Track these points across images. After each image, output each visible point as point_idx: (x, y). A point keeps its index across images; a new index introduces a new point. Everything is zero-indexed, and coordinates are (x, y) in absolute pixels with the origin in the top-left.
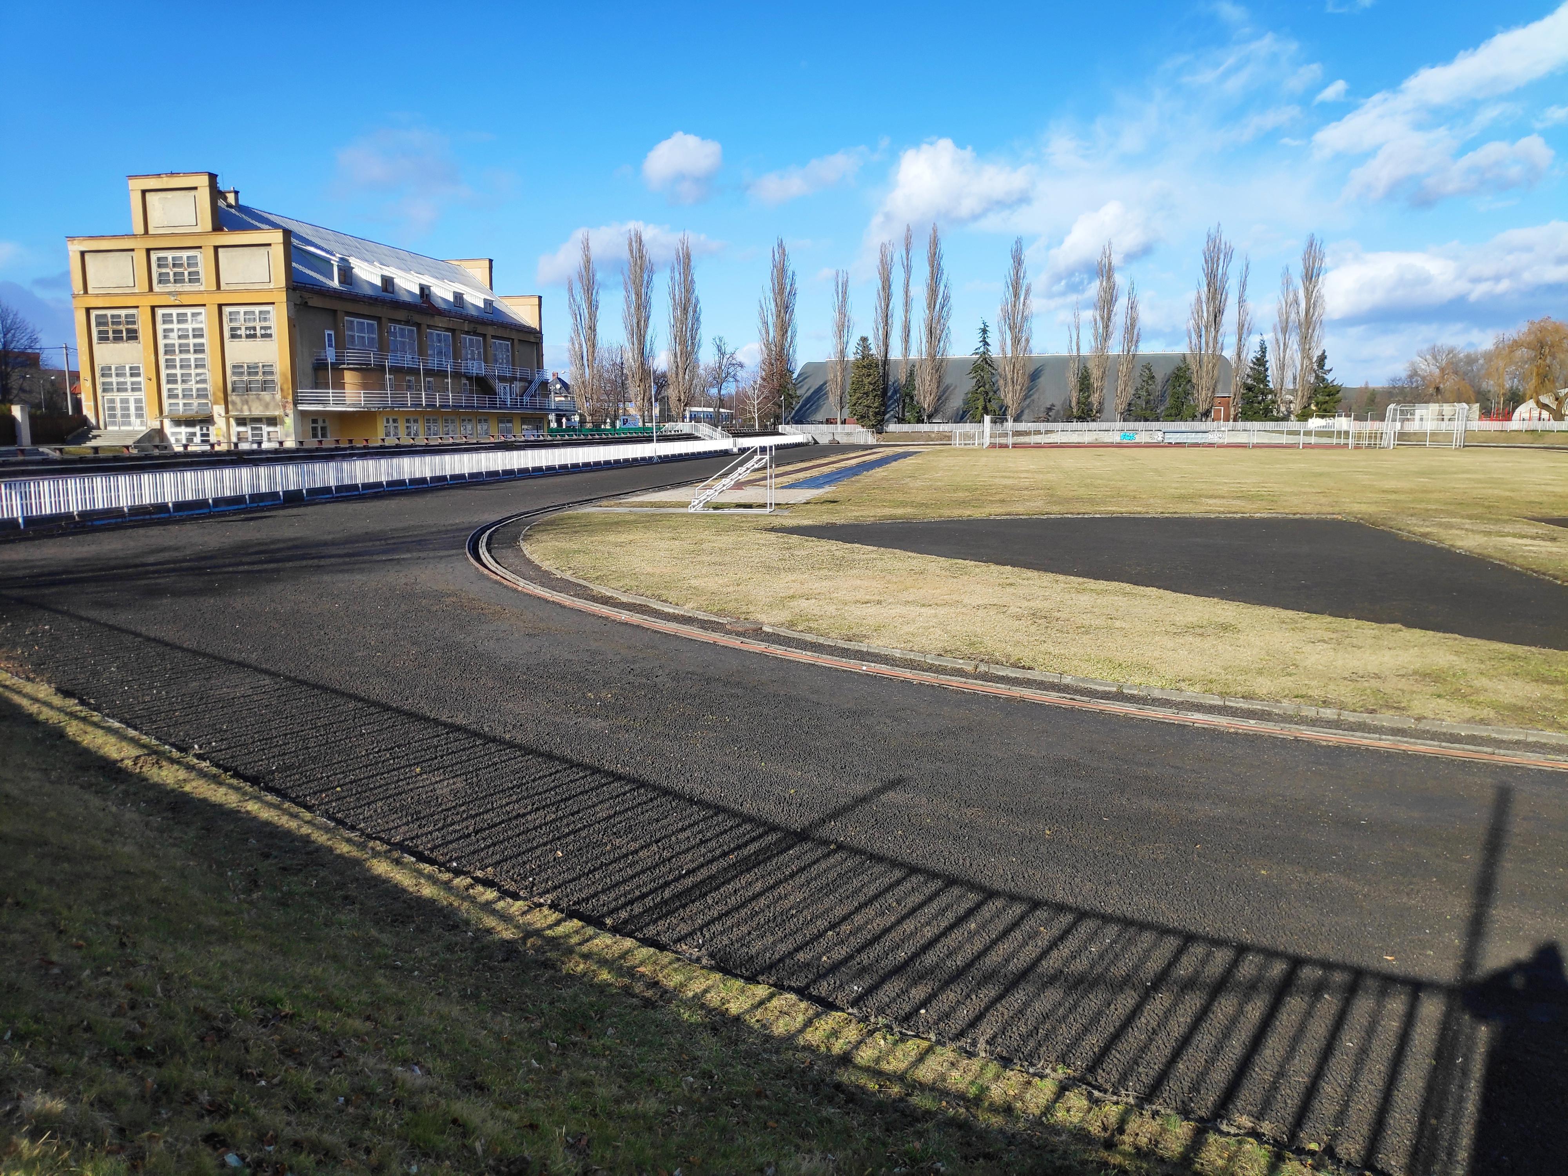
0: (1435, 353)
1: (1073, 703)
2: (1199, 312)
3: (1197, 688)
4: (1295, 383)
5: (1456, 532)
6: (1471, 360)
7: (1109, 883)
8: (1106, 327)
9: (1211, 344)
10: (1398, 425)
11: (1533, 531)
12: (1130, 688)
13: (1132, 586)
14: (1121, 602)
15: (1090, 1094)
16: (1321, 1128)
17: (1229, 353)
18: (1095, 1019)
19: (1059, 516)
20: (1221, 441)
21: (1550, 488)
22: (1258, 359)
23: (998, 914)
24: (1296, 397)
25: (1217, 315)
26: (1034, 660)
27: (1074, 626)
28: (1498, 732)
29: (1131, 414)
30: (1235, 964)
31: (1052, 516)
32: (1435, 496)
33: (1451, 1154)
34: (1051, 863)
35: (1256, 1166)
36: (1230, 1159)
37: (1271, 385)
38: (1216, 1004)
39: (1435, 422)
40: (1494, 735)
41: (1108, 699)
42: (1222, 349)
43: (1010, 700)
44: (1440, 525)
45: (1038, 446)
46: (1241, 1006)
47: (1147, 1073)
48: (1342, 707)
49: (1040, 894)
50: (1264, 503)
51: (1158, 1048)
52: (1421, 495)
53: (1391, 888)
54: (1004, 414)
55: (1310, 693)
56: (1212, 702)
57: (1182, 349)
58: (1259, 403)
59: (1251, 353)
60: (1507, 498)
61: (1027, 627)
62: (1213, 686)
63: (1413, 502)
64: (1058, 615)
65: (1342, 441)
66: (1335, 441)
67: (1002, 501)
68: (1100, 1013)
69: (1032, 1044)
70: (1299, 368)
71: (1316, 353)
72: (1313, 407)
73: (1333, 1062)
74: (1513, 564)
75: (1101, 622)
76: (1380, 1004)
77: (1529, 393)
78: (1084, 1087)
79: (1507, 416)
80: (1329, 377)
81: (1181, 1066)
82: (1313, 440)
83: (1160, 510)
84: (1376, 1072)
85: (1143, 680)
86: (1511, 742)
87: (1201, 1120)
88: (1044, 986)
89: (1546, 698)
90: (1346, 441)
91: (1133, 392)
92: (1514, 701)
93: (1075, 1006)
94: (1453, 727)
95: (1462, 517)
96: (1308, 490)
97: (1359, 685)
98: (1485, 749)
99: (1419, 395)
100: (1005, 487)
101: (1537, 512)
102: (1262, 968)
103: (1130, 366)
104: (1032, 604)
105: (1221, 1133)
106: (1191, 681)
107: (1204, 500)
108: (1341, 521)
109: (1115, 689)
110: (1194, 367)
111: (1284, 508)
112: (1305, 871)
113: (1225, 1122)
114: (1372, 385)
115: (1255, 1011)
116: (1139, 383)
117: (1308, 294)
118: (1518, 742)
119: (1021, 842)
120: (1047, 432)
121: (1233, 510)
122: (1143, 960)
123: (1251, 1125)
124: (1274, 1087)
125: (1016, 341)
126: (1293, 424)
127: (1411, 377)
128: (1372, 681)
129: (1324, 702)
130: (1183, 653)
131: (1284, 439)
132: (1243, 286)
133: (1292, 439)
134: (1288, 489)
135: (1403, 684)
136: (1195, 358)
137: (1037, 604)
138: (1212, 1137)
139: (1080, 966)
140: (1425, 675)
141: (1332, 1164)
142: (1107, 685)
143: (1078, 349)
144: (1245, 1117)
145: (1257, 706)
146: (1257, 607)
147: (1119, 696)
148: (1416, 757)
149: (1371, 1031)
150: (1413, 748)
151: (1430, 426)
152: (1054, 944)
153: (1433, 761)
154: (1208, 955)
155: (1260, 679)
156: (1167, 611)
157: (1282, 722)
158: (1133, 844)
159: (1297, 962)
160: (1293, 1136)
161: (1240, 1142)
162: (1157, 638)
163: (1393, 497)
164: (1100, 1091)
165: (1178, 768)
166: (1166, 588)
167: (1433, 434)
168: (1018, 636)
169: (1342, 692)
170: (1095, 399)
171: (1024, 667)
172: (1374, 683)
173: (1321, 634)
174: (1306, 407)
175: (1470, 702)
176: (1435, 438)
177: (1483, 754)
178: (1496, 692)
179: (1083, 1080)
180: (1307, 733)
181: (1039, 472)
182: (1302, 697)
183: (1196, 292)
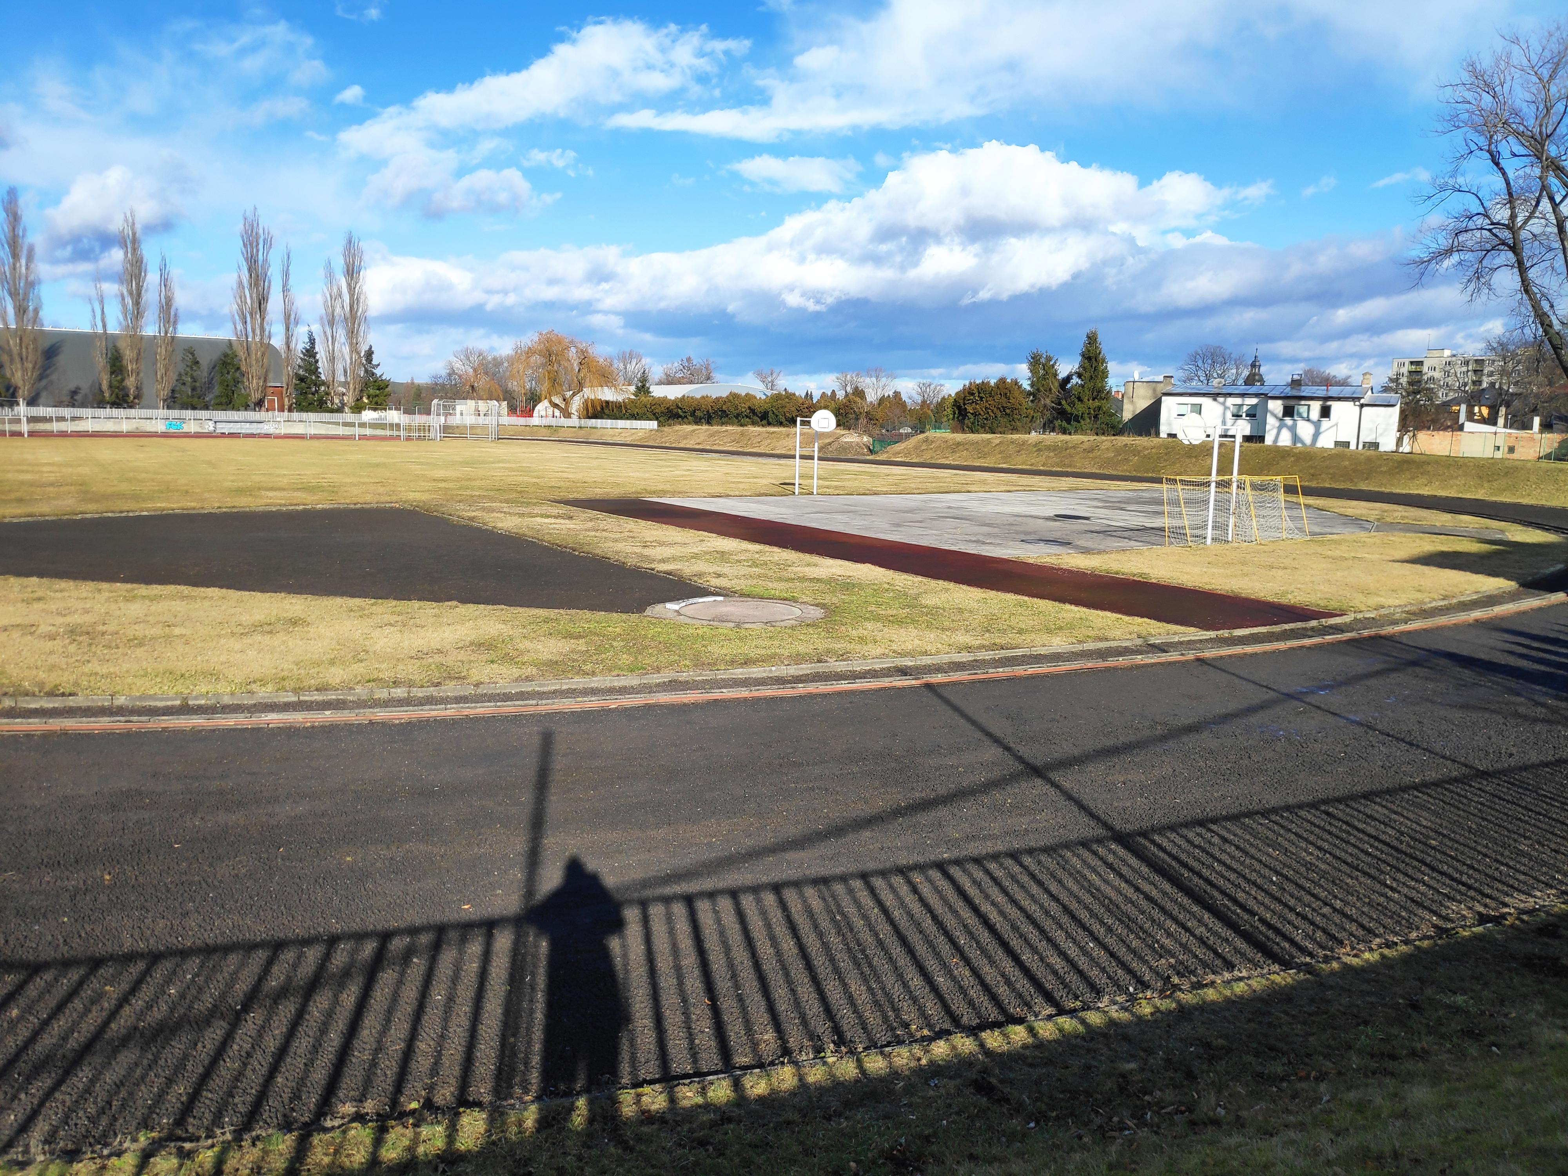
0: (467, 355)
1: (129, 725)
2: (242, 297)
3: (270, 688)
4: (345, 375)
5: (499, 515)
6: (497, 362)
7: (186, 914)
8: (137, 303)
9: (258, 332)
10: (443, 418)
11: (555, 511)
12: (196, 698)
13: (190, 588)
14: (179, 606)
15: (180, 1150)
16: (418, 1085)
17: (277, 342)
18: (180, 1067)
19: (97, 516)
20: (277, 432)
21: (565, 475)
22: (307, 351)
23: (48, 988)
24: (348, 389)
25: (262, 301)
26: (76, 684)
27: (124, 639)
28: (540, 685)
29: (174, 401)
30: (327, 957)
31: (88, 516)
32: (477, 483)
33: (526, 1063)
34: (114, 911)
35: (361, 1147)
36: (336, 1152)
37: (323, 377)
38: (311, 1003)
39: (473, 417)
40: (537, 689)
41: (172, 714)
42: (270, 337)
43: (47, 736)
44: (483, 509)
45: (63, 434)
46: (336, 996)
47: (242, 1102)
48: (411, 684)
49: (100, 950)
50: (325, 494)
51: (254, 1070)
52: (466, 483)
53: (464, 842)
54: (13, 395)
55: (381, 676)
56: (286, 700)
57: (225, 333)
58: (313, 394)
59: (300, 344)
60: (534, 484)
61: (64, 646)
62: (286, 683)
63: (460, 489)
64: (104, 628)
65: (395, 433)
66: (388, 433)
67: (20, 500)
68: (185, 1057)
69: (104, 1121)
70: (348, 361)
71: (364, 349)
72: (365, 400)
73: (425, 1020)
74: (542, 540)
75: (157, 631)
76: (461, 952)
77: (544, 393)
78: (173, 1144)
79: (529, 413)
80: (378, 372)
81: (279, 1080)
82: (368, 432)
83: (216, 505)
84: (462, 1014)
85: (210, 688)
86: (550, 692)
87: (306, 1125)
88: (115, 1051)
89: (573, 651)
90: (397, 433)
91: (175, 377)
92: (550, 657)
93: (155, 1061)
94: (505, 687)
95: (501, 502)
96: (367, 480)
97: (424, 662)
98: (531, 702)
99: (458, 392)
100: (22, 483)
101: (557, 495)
102: (354, 952)
103: (170, 349)
104: (69, 619)
105: (326, 1130)
106: (263, 682)
107: (263, 493)
108: (398, 509)
109: (178, 703)
110: (242, 354)
111: (345, 498)
112: (388, 847)
113: (328, 1118)
114: (416, 381)
115: (349, 998)
116: (181, 367)
117: (351, 290)
118: (554, 692)
119: (73, 898)
120: (74, 419)
121: (295, 502)
122: (230, 985)
123: (354, 1109)
124: (374, 1064)
125: (21, 311)
126: (348, 416)
127: (450, 375)
128: (436, 656)
129: (394, 683)
130: (252, 653)
131: (341, 431)
132: (286, 274)
133: (347, 431)
134: (348, 480)
135: (462, 655)
136: (242, 345)
137: (76, 619)
138: (316, 1139)
139: (158, 1014)
140: (480, 645)
141: (431, 1115)
142: (167, 699)
143: (104, 326)
144: (347, 1104)
145: (332, 696)
146: (325, 598)
147: (185, 709)
148: (477, 720)
149: (455, 979)
150: (472, 712)
151: (470, 420)
152: (124, 1000)
153: (491, 720)
154: (299, 957)
155: (333, 670)
156: (233, 611)
157: (357, 708)
158: (211, 865)
159: (385, 937)
160: (394, 1103)
161: (344, 1132)
162: (223, 641)
163: (443, 485)
164: (191, 1141)
165: (254, 774)
166: (229, 587)
167: (472, 427)
168: (53, 659)
169: (410, 670)
170: (130, 382)
171: (63, 695)
172: (438, 658)
173: (388, 618)
174: (359, 400)
175: (517, 663)
176: (474, 431)
177: (530, 707)
178: (536, 651)
179: (171, 1137)
180: (381, 715)
181: (67, 465)
182: (374, 681)
183: (235, 276)
